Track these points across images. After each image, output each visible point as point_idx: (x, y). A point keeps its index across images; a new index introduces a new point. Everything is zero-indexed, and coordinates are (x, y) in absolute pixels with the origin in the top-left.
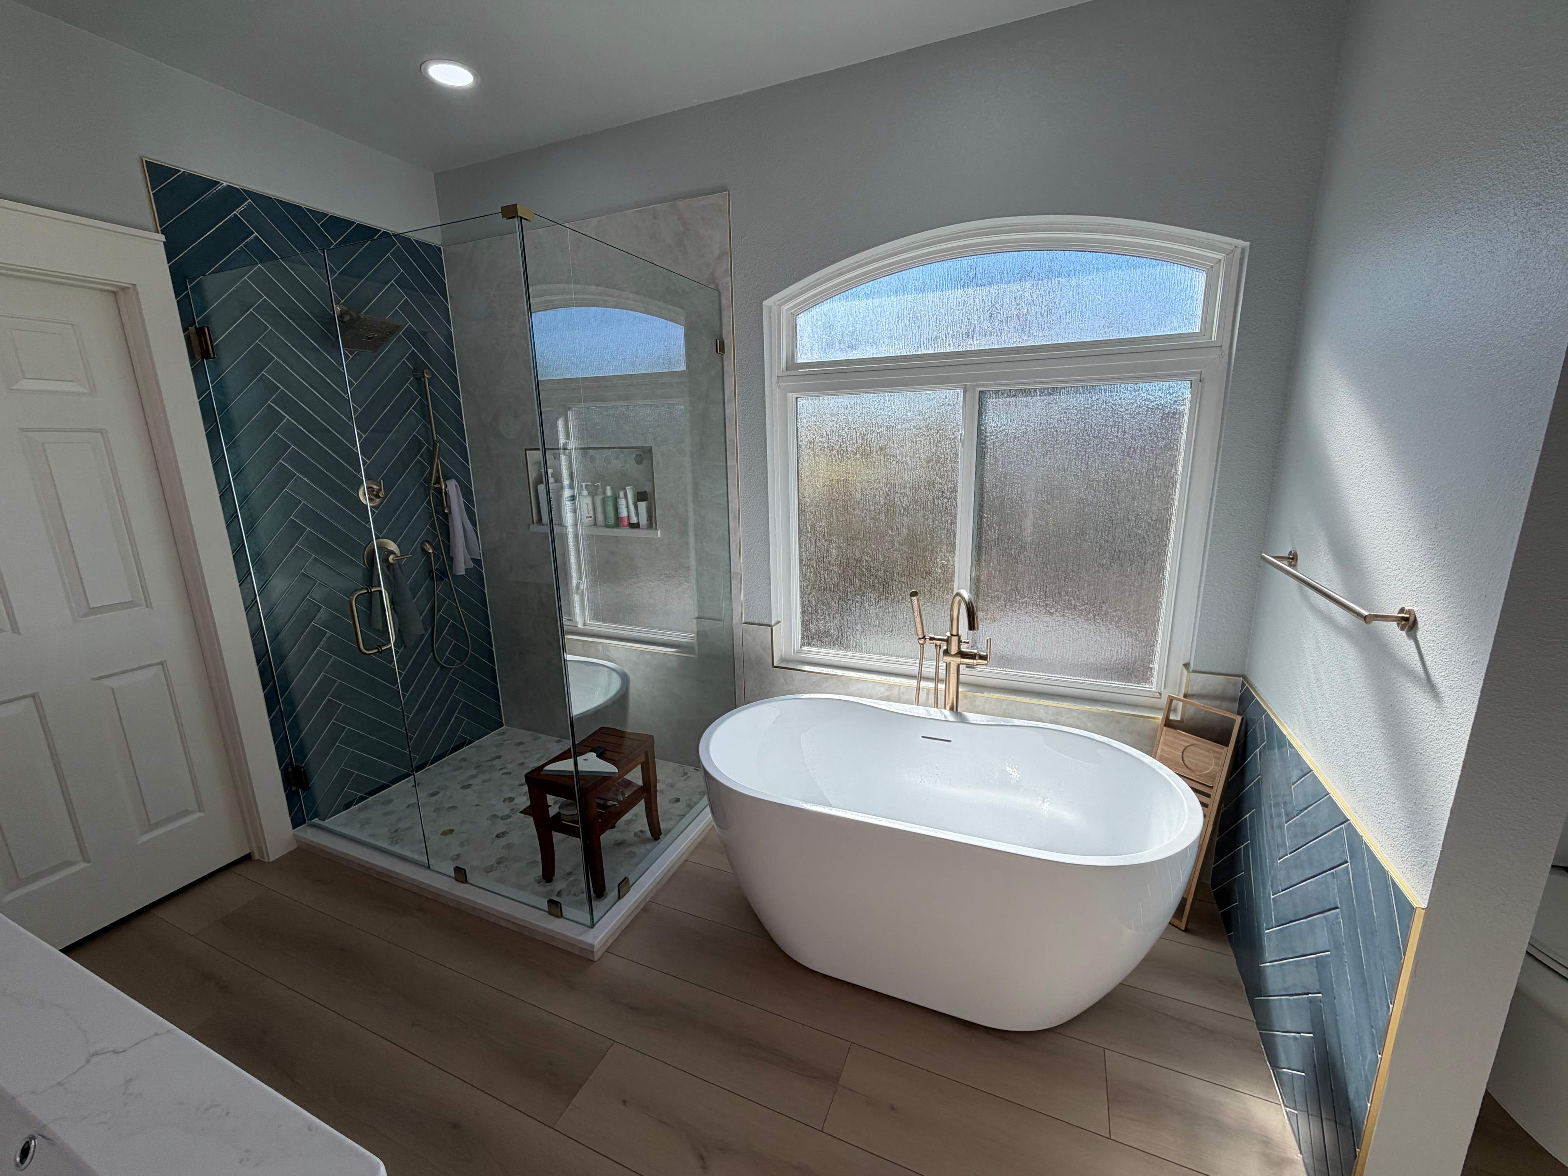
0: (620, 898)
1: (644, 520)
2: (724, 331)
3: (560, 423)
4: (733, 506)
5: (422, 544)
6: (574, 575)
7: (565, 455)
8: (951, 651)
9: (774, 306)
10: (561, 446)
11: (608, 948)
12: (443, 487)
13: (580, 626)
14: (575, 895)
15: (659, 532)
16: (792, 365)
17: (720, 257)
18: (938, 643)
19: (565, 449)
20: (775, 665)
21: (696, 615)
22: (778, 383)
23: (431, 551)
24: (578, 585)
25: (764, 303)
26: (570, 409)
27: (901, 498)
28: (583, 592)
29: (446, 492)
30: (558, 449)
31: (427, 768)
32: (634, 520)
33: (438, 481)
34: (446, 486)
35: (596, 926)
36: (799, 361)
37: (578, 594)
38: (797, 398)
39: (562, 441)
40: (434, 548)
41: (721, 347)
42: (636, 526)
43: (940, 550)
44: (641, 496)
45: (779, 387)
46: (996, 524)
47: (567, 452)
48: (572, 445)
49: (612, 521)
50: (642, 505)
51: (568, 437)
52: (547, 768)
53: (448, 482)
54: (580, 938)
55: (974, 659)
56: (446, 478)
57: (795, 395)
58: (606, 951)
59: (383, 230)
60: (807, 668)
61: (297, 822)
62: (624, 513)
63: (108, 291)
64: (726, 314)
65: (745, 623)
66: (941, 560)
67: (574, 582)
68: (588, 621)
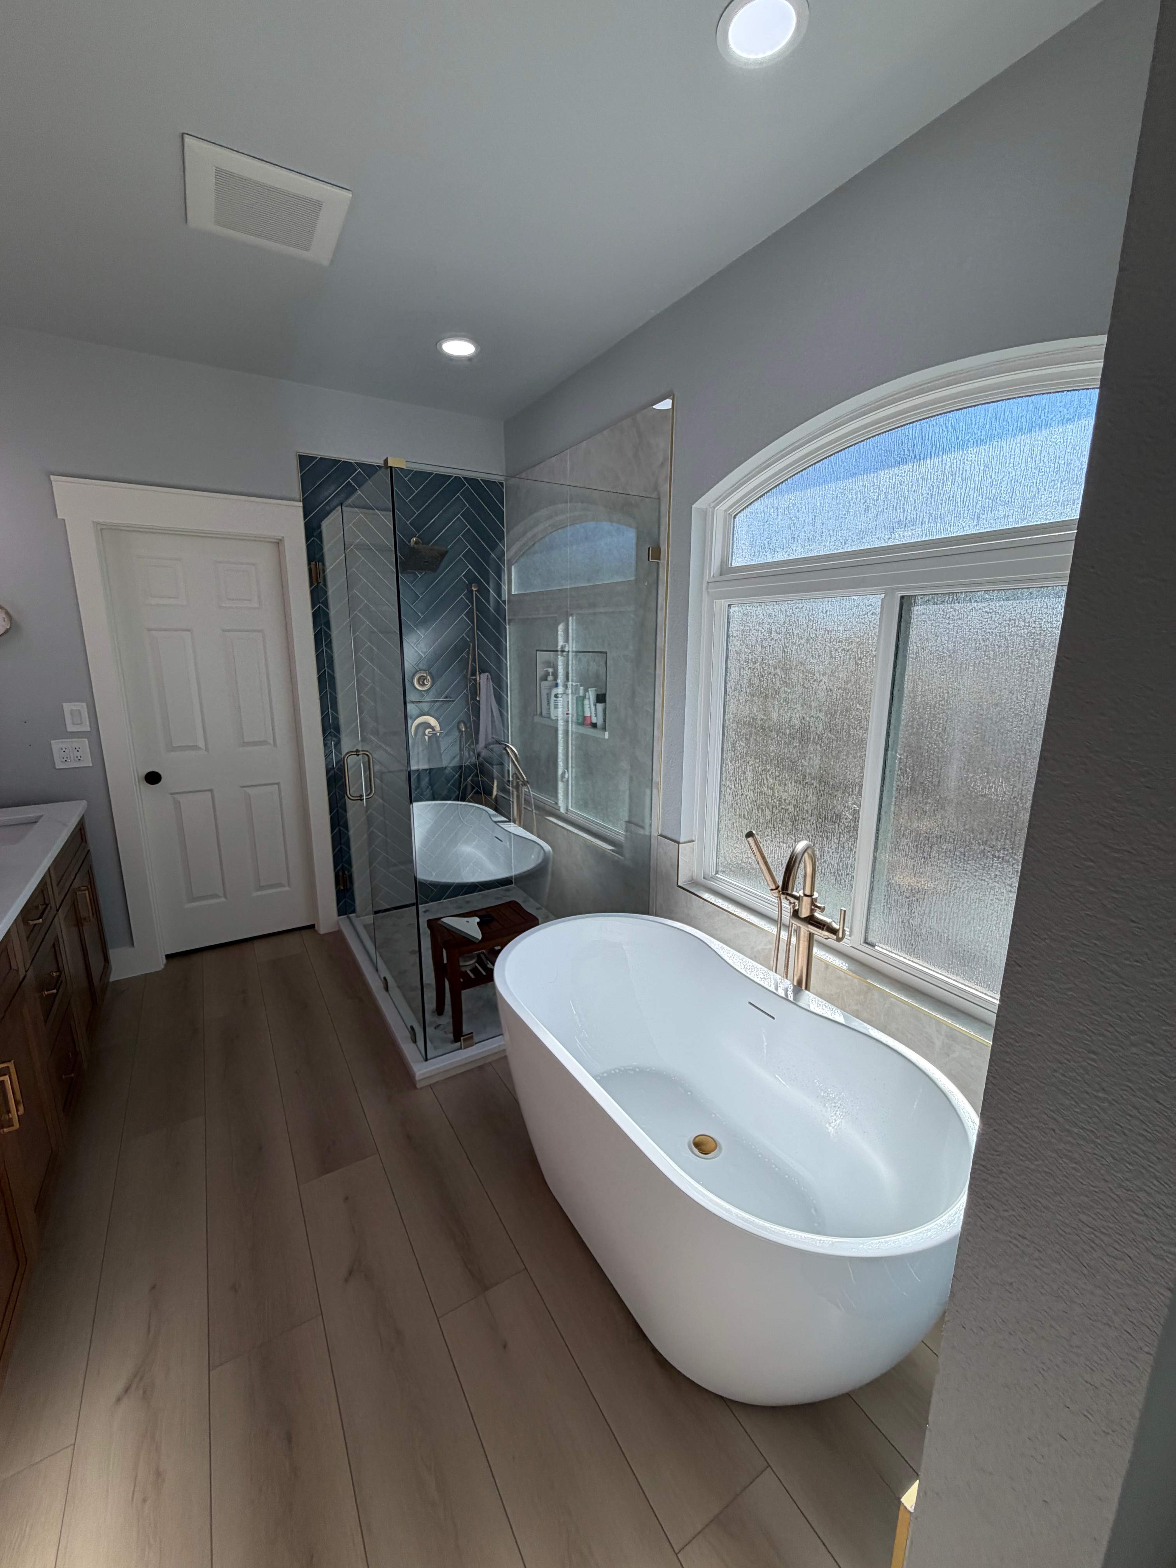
0: (461, 1048)
1: (600, 722)
2: (662, 538)
3: (561, 628)
4: (658, 715)
5: (459, 723)
6: (561, 764)
7: (562, 655)
8: (801, 915)
9: (710, 507)
10: (559, 648)
11: (432, 1084)
12: (478, 679)
13: (562, 810)
14: (445, 1033)
15: (607, 733)
16: (725, 569)
17: (662, 464)
18: (792, 900)
19: (563, 651)
20: (679, 884)
21: (627, 819)
22: (707, 588)
23: (463, 730)
24: (564, 773)
25: (694, 506)
26: (572, 615)
27: (816, 724)
28: (568, 781)
29: (479, 683)
30: (557, 651)
31: (442, 901)
32: (594, 720)
33: (473, 674)
34: (480, 679)
35: (429, 1061)
36: (735, 564)
37: (563, 781)
38: (729, 606)
39: (561, 643)
40: (466, 728)
41: (656, 553)
42: (594, 725)
43: (852, 791)
44: (601, 698)
45: (708, 592)
46: (910, 769)
47: (565, 653)
48: (571, 647)
49: (581, 720)
50: (600, 706)
51: (567, 640)
52: (443, 920)
53: (482, 675)
54: (412, 1065)
55: (823, 929)
56: (482, 671)
57: (724, 603)
58: (430, 1086)
59: (455, 475)
60: (706, 896)
61: (341, 912)
62: (587, 714)
63: (274, 542)
64: (664, 521)
65: (661, 835)
66: (852, 804)
67: (560, 771)
68: (570, 808)
